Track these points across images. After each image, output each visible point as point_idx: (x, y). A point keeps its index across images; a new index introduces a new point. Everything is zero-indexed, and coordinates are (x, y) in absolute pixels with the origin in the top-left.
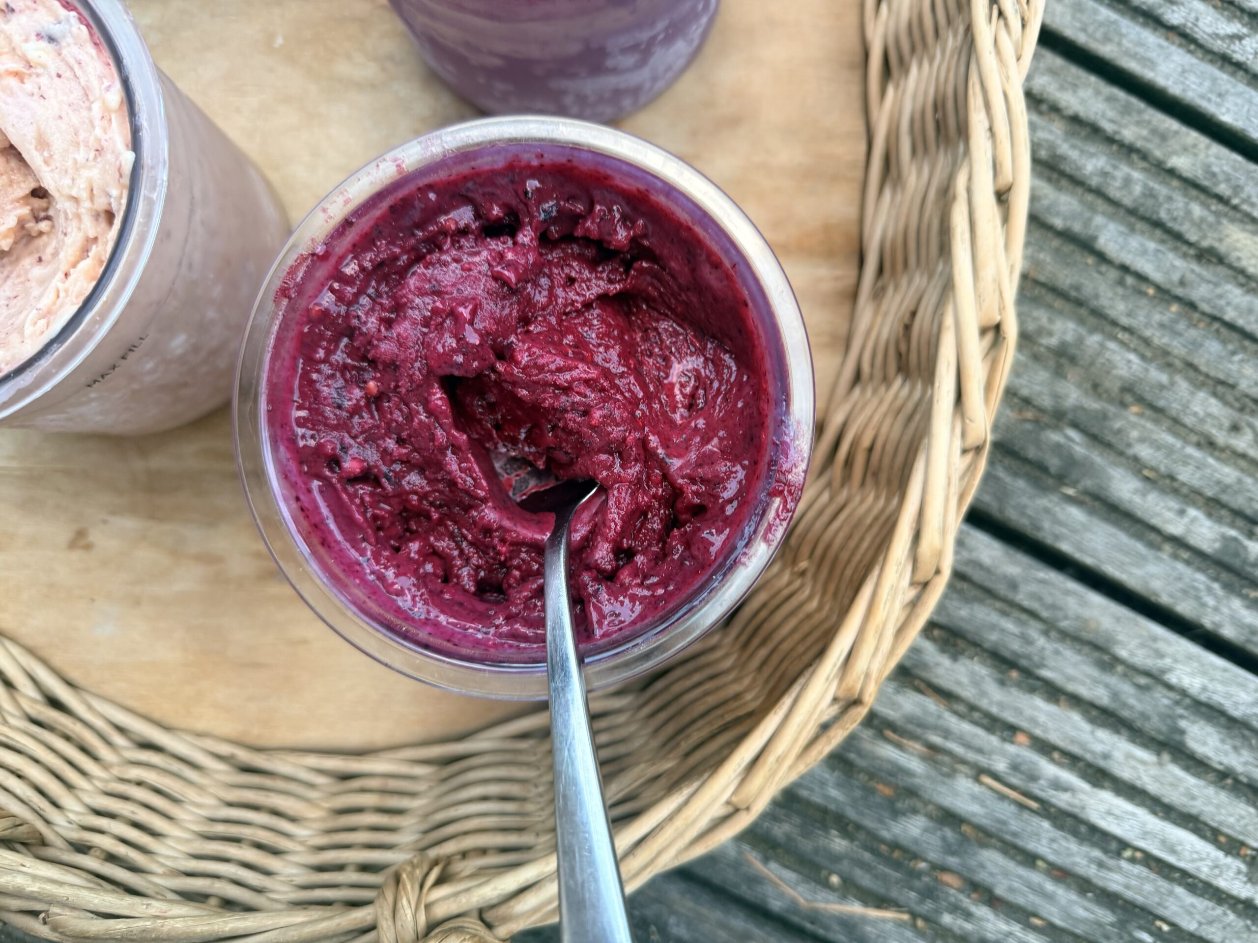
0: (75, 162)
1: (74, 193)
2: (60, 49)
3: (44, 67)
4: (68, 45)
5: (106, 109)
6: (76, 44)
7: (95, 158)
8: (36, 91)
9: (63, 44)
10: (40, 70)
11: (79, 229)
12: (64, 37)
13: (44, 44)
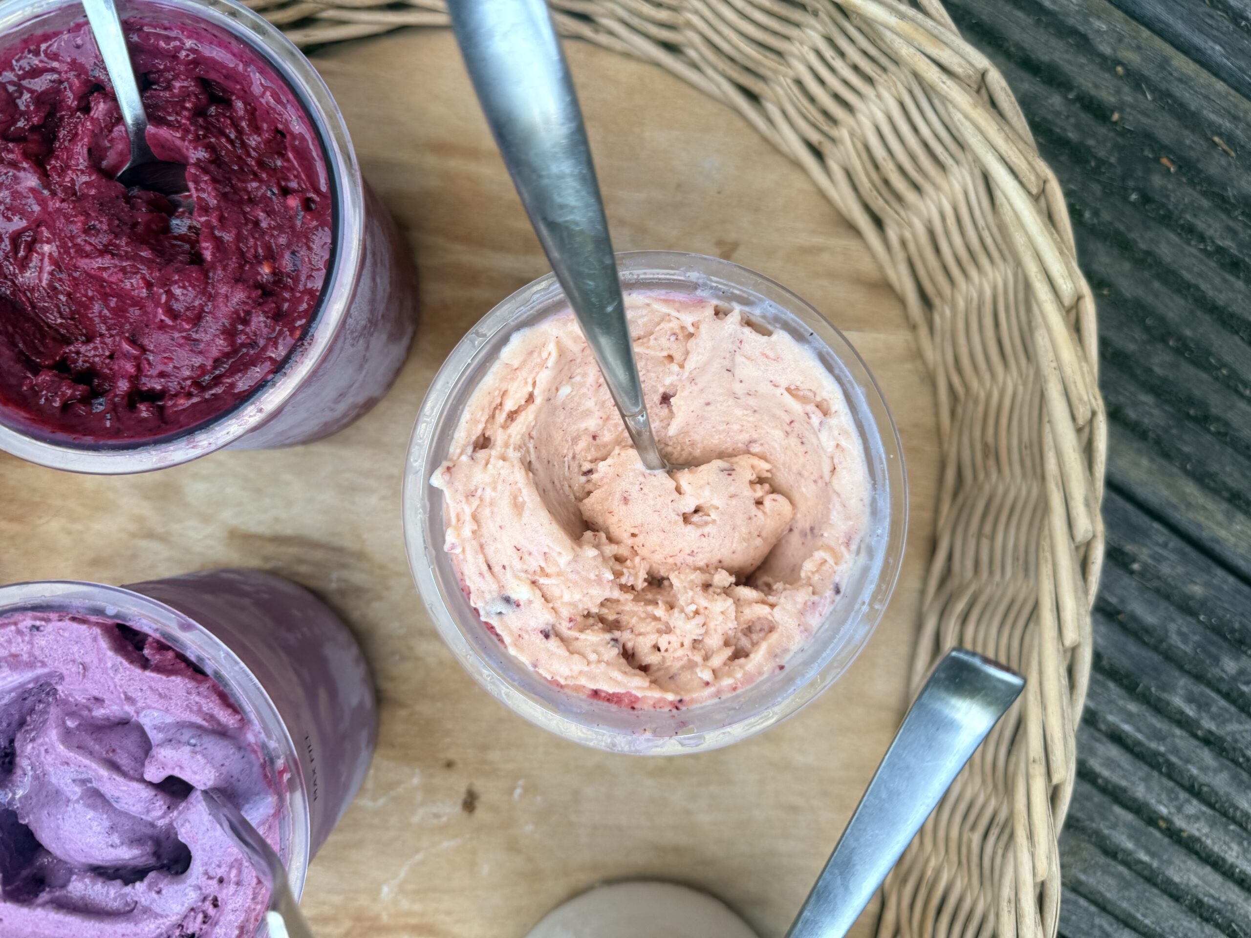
0: (494, 489)
1: (501, 462)
2: (500, 591)
3: (516, 577)
4: (490, 592)
5: (458, 529)
6: (483, 592)
7: (476, 490)
8: (526, 557)
9: (495, 594)
10: (523, 575)
11: (510, 436)
12: (493, 600)
13: (514, 596)
